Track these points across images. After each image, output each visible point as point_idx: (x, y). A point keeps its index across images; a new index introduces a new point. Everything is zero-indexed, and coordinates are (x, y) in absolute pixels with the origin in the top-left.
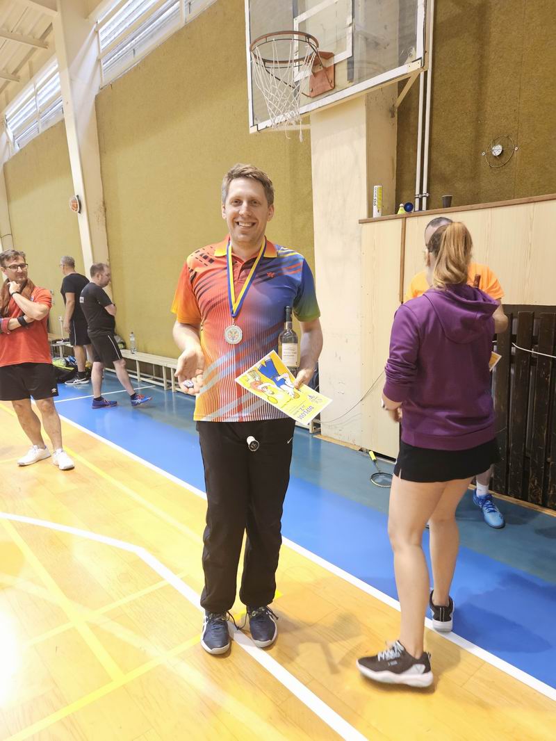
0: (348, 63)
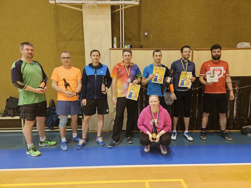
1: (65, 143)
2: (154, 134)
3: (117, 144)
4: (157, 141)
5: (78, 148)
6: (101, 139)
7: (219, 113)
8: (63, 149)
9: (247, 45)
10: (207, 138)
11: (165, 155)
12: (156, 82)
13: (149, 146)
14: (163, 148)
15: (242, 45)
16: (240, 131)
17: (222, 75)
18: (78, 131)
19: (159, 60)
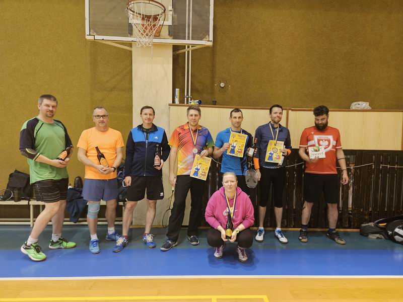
1: (96, 241)
2: (229, 230)
3: (174, 245)
4: (232, 240)
5: (116, 250)
6: (150, 238)
7: (328, 204)
8: (93, 251)
9: (365, 106)
10: (308, 240)
11: (244, 262)
12: (233, 155)
13: (221, 248)
14: (242, 251)
15: (357, 106)
16: (358, 230)
17: (330, 148)
18: (116, 225)
19: (239, 123)
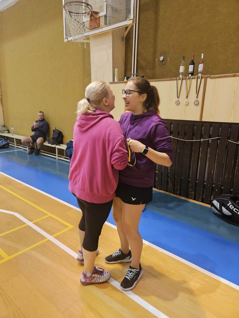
0: (105, 17)
